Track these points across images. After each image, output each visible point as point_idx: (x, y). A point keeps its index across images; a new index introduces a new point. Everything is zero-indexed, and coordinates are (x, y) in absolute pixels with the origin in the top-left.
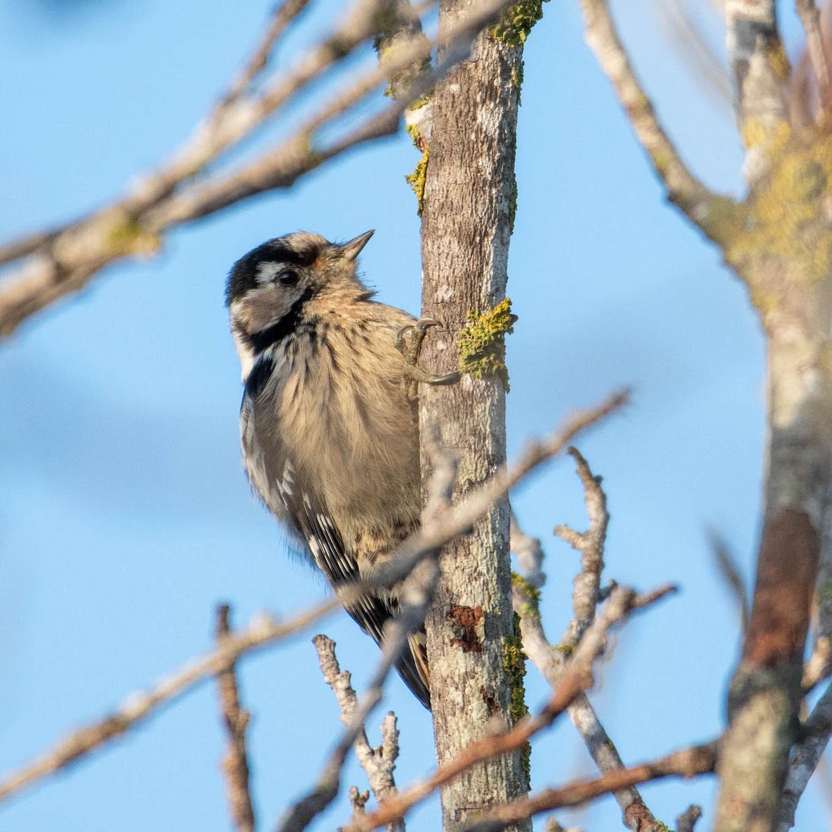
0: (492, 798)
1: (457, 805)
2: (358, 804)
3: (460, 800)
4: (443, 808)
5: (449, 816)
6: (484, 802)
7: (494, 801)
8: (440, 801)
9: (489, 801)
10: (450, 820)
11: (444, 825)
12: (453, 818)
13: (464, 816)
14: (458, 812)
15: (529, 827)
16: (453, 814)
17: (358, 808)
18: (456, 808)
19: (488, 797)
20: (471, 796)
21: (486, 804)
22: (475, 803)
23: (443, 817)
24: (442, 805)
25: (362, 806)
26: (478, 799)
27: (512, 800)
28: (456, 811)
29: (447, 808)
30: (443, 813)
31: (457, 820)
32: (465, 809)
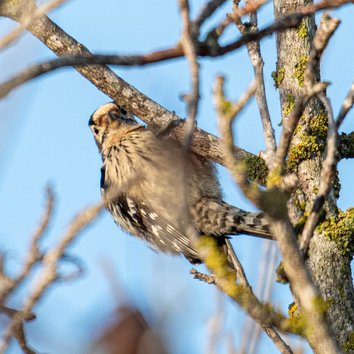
0: (297, 3)
1: (281, 5)
2: (236, 3)
3: (282, 3)
4: (275, 6)
5: (277, 10)
6: (293, 4)
7: (298, 4)
8: (273, 4)
9: (296, 4)
10: (277, 12)
11: (274, 14)
12: (279, 11)
13: (284, 10)
14: (281, 8)
15: (314, 16)
16: (279, 9)
17: (235, 5)
18: (280, 6)
19: (295, 2)
20: (287, 1)
21: (294, 5)
22: (289, 4)
23: (274, 11)
24: (274, 5)
25: (237, 4)
26: (291, 3)
27: (307, 4)
28: (280, 8)
29: (276, 6)
30: (274, 8)
31: (281, 12)
32: (284, 7)
